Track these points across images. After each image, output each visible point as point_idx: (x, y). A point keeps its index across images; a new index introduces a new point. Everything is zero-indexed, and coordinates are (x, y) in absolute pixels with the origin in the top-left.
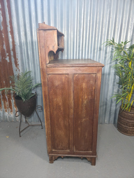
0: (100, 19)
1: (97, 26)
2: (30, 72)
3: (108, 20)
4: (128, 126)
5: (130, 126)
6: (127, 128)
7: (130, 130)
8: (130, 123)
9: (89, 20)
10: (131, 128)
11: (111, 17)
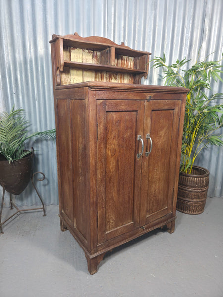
0: (140, 26)
1: (136, 36)
2: (20, 111)
3: (152, 28)
4: (189, 198)
5: (192, 199)
6: (189, 202)
7: (192, 206)
8: (192, 193)
9: (124, 27)
10: (195, 200)
11: (157, 24)
